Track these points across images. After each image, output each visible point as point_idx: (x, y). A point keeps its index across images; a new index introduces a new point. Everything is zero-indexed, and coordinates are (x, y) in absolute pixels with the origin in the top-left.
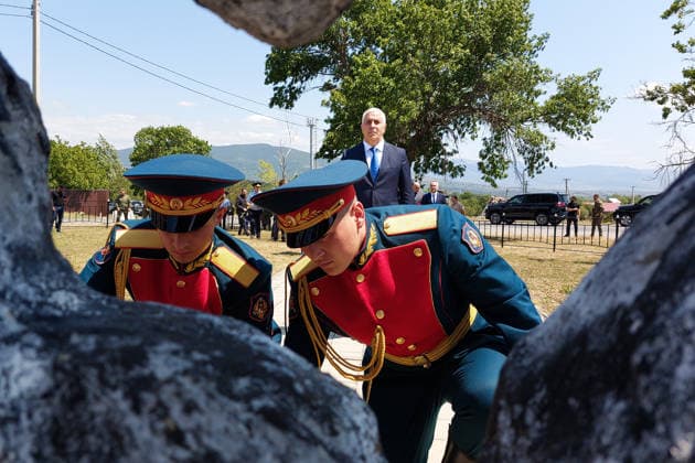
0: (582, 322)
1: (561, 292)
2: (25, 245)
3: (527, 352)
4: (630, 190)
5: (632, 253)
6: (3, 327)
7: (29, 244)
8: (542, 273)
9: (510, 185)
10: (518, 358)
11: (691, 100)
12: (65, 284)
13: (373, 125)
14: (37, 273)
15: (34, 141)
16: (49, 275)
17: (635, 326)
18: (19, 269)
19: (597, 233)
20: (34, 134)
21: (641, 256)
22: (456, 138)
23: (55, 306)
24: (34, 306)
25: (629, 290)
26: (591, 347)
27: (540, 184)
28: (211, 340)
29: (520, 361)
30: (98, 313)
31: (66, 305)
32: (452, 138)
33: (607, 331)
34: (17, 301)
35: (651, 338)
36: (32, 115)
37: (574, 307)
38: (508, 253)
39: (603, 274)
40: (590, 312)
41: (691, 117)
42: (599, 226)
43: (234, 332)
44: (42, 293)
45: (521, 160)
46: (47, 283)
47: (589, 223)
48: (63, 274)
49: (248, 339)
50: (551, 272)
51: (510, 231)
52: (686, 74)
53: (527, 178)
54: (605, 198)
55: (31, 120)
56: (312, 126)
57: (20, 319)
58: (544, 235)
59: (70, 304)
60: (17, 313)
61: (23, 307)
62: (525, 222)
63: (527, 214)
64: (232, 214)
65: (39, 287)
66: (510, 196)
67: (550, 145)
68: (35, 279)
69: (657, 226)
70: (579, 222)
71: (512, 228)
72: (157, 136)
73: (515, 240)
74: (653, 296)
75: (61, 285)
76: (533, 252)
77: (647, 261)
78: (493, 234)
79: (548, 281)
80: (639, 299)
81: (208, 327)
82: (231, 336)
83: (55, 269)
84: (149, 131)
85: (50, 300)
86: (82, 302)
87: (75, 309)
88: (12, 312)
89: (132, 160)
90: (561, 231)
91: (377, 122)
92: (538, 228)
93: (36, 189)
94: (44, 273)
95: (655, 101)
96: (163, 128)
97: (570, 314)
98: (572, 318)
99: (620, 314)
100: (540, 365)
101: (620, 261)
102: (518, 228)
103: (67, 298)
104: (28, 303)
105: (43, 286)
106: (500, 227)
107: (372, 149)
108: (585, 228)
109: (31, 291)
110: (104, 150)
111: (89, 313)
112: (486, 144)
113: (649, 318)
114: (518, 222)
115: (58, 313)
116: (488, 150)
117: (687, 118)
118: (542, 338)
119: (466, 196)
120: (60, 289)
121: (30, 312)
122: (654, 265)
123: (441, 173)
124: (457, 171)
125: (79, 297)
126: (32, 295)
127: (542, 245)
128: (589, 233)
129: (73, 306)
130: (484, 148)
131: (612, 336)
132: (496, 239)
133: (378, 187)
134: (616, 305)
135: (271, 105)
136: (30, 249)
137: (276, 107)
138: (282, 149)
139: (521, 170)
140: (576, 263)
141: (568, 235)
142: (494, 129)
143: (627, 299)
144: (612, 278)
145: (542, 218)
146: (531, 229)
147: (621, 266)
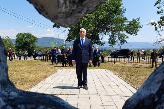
0: (143, 97)
1: (130, 75)
2: (3, 81)
3: (129, 103)
4: (147, 48)
5: (154, 80)
6: (1, 104)
7: (4, 80)
8: (125, 70)
9: (116, 47)
10: (127, 105)
11: (163, 25)
12: (13, 89)
13: (82, 33)
14: (6, 88)
15: (3, 52)
16: (9, 88)
17: (156, 99)
18: (3, 87)
19: (139, 60)
20: (3, 50)
21: (157, 81)
22: (102, 35)
23: (12, 96)
24: (7, 97)
25: (154, 90)
26: (145, 104)
27: (124, 47)
28: (51, 103)
29: (127, 106)
30: (22, 97)
31: (14, 95)
32: (101, 35)
33: (149, 100)
34: (3, 96)
35: (160, 103)
36: (2, 45)
37: (141, 93)
38: (116, 65)
39: (147, 84)
40: (145, 95)
41: (162, 29)
42: (140, 58)
43: (56, 100)
44: (8, 93)
45: (119, 41)
46: (9, 90)
47: (137, 57)
48: (12, 87)
49: (59, 102)
50: (127, 70)
51: (116, 59)
52: (161, 18)
53: (121, 45)
54: (141, 50)
55: (2, 47)
56: (64, 32)
57: (5, 101)
58: (125, 60)
59: (15, 95)
60: (3, 99)
61: (4, 98)
62: (120, 57)
63: (121, 55)
64: (43, 56)
65: (7, 91)
66: (116, 50)
67: (127, 37)
68: (6, 89)
69: (160, 73)
70: (134, 57)
71: (117, 59)
72: (23, 35)
73: (118, 61)
74: (160, 92)
75: (12, 90)
76: (123, 65)
77: (158, 83)
78: (112, 60)
79: (127, 72)
80: (157, 92)
81: (49, 99)
82: (56, 101)
83: (10, 86)
84: (21, 34)
85: (10, 95)
86: (18, 94)
87: (16, 96)
88: (2, 99)
89: (16, 42)
90: (130, 59)
91: (83, 32)
92: (124, 59)
93: (5, 65)
94: (8, 87)
95: (154, 25)
96: (24, 33)
97: (139, 94)
98: (140, 96)
99: (152, 96)
100: (132, 107)
101: (151, 82)
102: (119, 59)
103: (14, 93)
104: (5, 96)
105: (8, 91)
106: (114, 58)
107: (82, 39)
108: (136, 58)
109: (6, 93)
110: (8, 39)
111: (20, 97)
112: (110, 37)
113: (160, 98)
114: (119, 57)
115: (12, 98)
116: (111, 38)
117: (161, 30)
118: (132, 100)
119: (105, 50)
120: (12, 91)
121: (7, 99)
122: (160, 84)
123: (99, 44)
124: (103, 44)
125: (16, 93)
126: (6, 94)
127: (125, 63)
128: (137, 60)
129: (16, 95)
130: (110, 38)
131: (150, 101)
132: (113, 61)
133: (83, 50)
134: (151, 94)
135: (53, 27)
136: (4, 81)
137: (55, 27)
138: (56, 38)
139: (119, 43)
140: (134, 67)
141: (131, 60)
142: (112, 33)
143: (154, 92)
144: (150, 86)
145: (125, 56)
146: (122, 59)
147: (152, 83)
